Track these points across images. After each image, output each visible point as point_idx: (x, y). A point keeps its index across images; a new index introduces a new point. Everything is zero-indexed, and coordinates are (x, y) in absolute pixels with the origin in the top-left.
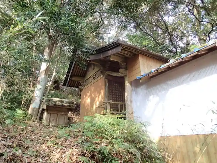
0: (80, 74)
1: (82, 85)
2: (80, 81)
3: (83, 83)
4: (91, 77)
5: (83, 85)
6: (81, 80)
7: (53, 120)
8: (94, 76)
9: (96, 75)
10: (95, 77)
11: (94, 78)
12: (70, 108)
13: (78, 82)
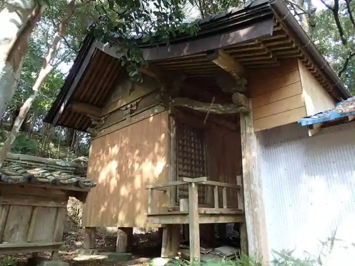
0: (92, 100)
1: (95, 125)
2: (91, 116)
3: (98, 121)
4: (124, 109)
5: (98, 126)
6: (94, 113)
7: (17, 226)
8: (132, 107)
9: (137, 104)
10: (134, 108)
11: (132, 112)
12: (77, 189)
13: (84, 116)
